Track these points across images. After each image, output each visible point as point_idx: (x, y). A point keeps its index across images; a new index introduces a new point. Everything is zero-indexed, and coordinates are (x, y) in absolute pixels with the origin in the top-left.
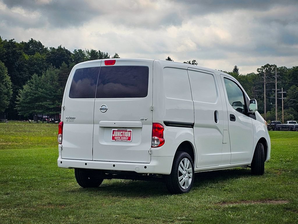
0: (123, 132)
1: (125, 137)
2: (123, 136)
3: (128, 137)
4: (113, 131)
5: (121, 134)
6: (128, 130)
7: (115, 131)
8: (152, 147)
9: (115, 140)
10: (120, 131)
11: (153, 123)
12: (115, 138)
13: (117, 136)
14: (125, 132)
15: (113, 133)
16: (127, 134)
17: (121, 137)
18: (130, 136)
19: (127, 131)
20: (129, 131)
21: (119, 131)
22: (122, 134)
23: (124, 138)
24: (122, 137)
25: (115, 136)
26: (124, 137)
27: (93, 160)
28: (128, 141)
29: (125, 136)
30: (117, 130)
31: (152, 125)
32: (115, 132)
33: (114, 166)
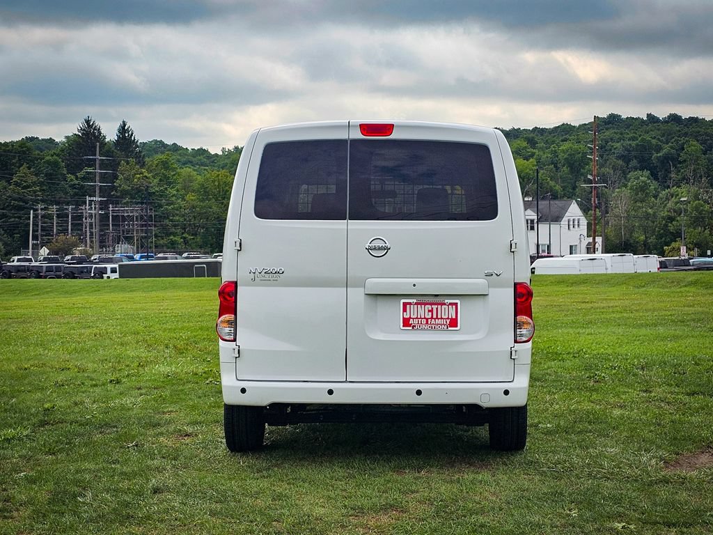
0: (435, 307)
1: (441, 318)
2: (435, 316)
3: (448, 318)
4: (405, 305)
5: (429, 311)
6: (446, 301)
7: (410, 304)
8: (516, 342)
9: (411, 328)
10: (425, 304)
11: (515, 283)
12: (411, 322)
13: (417, 318)
14: (439, 306)
15: (405, 310)
16: (447, 312)
17: (427, 319)
18: (454, 317)
19: (445, 304)
20: (451, 304)
21: (421, 304)
22: (431, 311)
23: (438, 321)
24: (432, 318)
25: (410, 318)
26: (437, 318)
27: (346, 382)
28: (449, 329)
29: (439, 317)
30: (415, 301)
31: (513, 289)
32: (408, 306)
33: (419, 393)
